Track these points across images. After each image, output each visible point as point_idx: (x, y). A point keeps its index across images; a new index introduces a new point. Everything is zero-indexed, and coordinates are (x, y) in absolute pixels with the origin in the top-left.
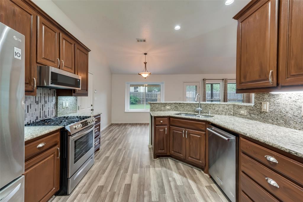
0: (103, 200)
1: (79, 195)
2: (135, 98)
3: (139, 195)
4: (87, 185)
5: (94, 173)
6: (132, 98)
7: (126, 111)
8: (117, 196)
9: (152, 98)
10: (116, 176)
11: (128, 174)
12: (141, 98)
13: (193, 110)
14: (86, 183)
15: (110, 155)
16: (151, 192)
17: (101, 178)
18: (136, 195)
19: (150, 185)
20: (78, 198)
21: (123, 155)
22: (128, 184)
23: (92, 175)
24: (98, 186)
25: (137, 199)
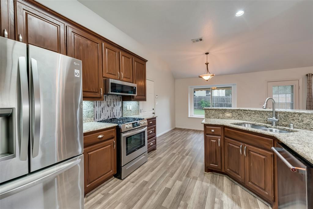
0: (143, 194)
1: (129, 183)
2: (206, 103)
3: (175, 202)
4: (136, 176)
5: (145, 169)
6: (203, 102)
7: (189, 116)
8: (155, 194)
9: (228, 103)
10: (160, 177)
11: (172, 178)
12: (215, 103)
13: (265, 120)
14: (136, 175)
15: (163, 157)
16: (188, 204)
17: (148, 174)
18: (172, 201)
19: (189, 197)
20: (127, 184)
21: (174, 160)
22: (168, 188)
23: (143, 170)
24: (144, 181)
25: (171, 205)
